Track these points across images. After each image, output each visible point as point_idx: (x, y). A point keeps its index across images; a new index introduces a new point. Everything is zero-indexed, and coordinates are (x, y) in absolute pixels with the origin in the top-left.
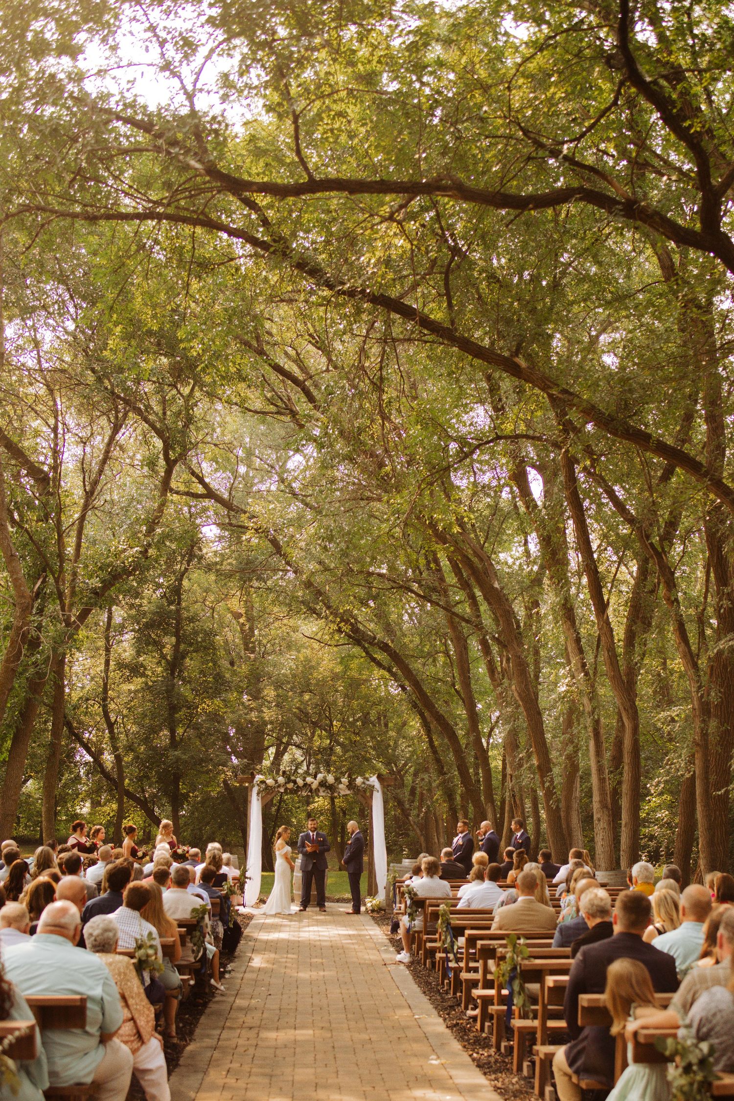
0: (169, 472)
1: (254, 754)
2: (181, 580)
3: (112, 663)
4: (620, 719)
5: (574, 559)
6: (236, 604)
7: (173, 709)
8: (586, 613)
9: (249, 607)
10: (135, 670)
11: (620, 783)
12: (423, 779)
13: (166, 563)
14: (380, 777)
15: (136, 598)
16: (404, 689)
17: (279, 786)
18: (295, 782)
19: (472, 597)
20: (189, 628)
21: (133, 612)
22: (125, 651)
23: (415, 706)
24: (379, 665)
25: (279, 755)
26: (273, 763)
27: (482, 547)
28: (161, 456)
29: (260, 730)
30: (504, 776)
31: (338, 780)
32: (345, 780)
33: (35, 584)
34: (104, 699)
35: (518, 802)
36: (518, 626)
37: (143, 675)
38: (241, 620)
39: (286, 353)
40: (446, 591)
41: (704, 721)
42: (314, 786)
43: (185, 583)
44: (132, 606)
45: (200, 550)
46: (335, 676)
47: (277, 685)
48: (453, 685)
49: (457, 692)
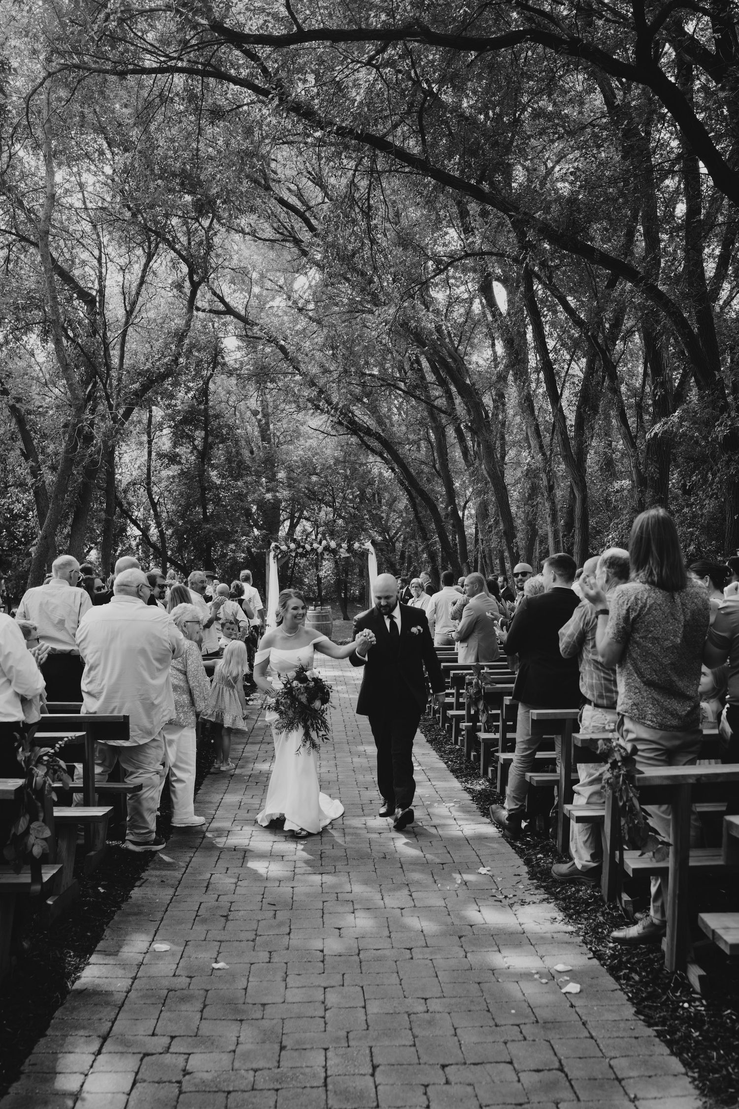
0: (194, 293)
1: (272, 526)
2: (208, 383)
3: (154, 454)
4: (572, 492)
5: (533, 360)
6: (253, 403)
7: (204, 489)
8: (542, 403)
9: (264, 404)
10: (173, 459)
11: (572, 544)
12: (411, 545)
13: (195, 370)
14: (374, 543)
15: (171, 399)
16: (393, 470)
17: (291, 551)
18: (304, 547)
19: (448, 392)
20: (215, 424)
21: (170, 411)
22: (164, 444)
23: (402, 483)
24: (374, 451)
25: (293, 527)
26: (287, 534)
27: (456, 349)
28: (187, 279)
29: (276, 507)
30: (477, 540)
31: (339, 545)
32: (344, 545)
33: (86, 388)
34: (148, 484)
35: (488, 561)
36: (487, 416)
37: (179, 463)
38: (259, 417)
39: (289, 189)
40: (426, 387)
41: (641, 491)
42: (319, 551)
43: (211, 386)
44: (168, 406)
45: (223, 358)
46: (337, 461)
47: (290, 469)
48: (434, 466)
49: (437, 472)
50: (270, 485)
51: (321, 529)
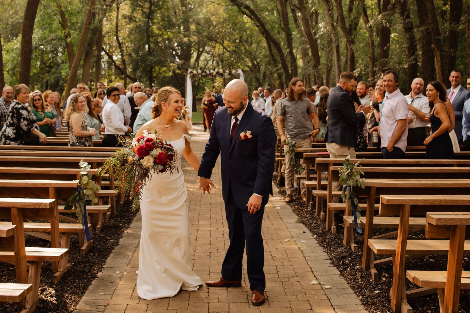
1: (186, 56)
3: (120, 16)
7: (149, 37)
10: (131, 19)
14: (243, 70)
16: (257, 26)
17: (199, 74)
18: (205, 72)
23: (263, 34)
24: (247, 15)
25: (199, 56)
26: (196, 63)
29: (189, 46)
31: (224, 71)
32: (227, 71)
34: (117, 32)
37: (135, 21)
42: (214, 74)
46: (225, 20)
47: (198, 24)
48: (280, 25)
49: (282, 28)
50: (186, 33)
51: (215, 59)
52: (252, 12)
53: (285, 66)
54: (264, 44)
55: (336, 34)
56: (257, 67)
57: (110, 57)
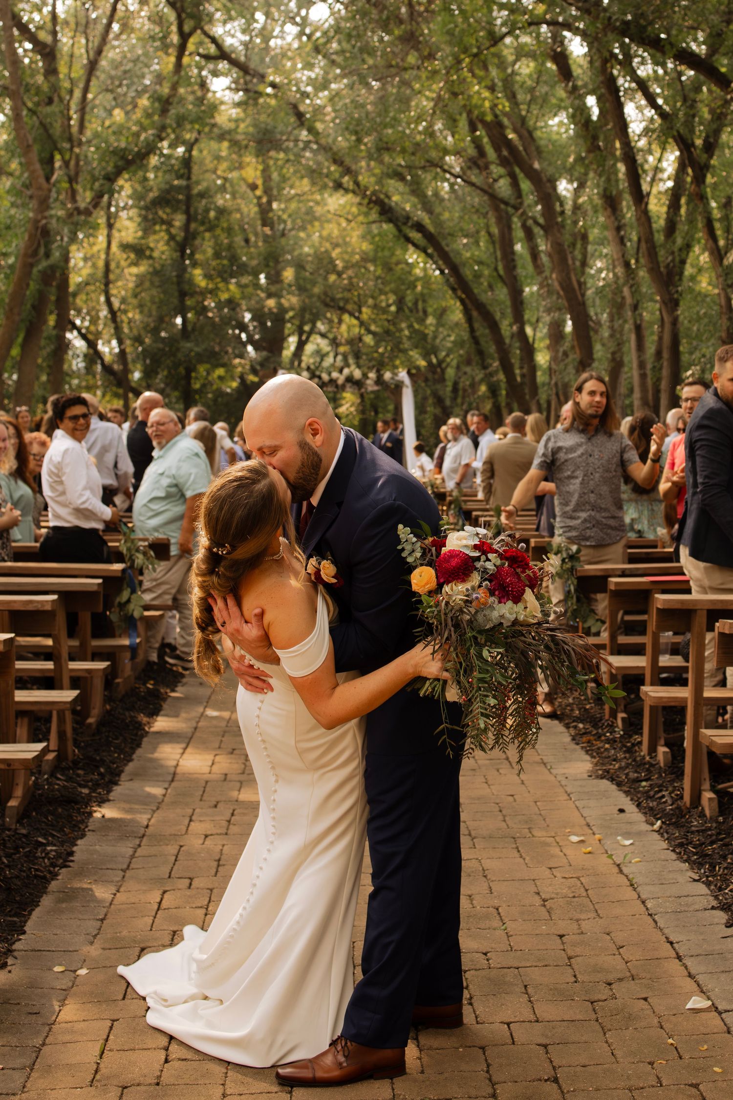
0: (184, 42)
2: (191, 151)
3: (114, 244)
6: (251, 173)
7: (183, 295)
9: (266, 173)
10: (139, 251)
11: (660, 379)
12: (465, 373)
14: (410, 374)
16: (442, 271)
18: (319, 376)
19: (512, 174)
20: (199, 205)
22: (128, 231)
23: (454, 290)
24: (416, 246)
25: (301, 345)
26: (294, 353)
27: (526, 120)
28: (174, 29)
29: (279, 318)
30: (550, 371)
31: (365, 376)
32: (372, 375)
34: (106, 284)
36: (563, 210)
37: (150, 258)
38: (258, 192)
42: (340, 381)
43: (195, 153)
46: (365, 259)
47: (300, 266)
48: (496, 269)
49: (500, 276)
50: (273, 289)
51: (342, 349)
52: (430, 237)
53: (507, 367)
54: (457, 315)
55: (635, 289)
56: (439, 370)
57: (92, 344)
